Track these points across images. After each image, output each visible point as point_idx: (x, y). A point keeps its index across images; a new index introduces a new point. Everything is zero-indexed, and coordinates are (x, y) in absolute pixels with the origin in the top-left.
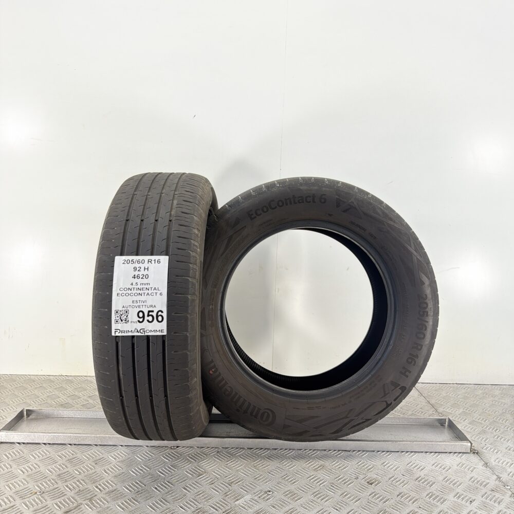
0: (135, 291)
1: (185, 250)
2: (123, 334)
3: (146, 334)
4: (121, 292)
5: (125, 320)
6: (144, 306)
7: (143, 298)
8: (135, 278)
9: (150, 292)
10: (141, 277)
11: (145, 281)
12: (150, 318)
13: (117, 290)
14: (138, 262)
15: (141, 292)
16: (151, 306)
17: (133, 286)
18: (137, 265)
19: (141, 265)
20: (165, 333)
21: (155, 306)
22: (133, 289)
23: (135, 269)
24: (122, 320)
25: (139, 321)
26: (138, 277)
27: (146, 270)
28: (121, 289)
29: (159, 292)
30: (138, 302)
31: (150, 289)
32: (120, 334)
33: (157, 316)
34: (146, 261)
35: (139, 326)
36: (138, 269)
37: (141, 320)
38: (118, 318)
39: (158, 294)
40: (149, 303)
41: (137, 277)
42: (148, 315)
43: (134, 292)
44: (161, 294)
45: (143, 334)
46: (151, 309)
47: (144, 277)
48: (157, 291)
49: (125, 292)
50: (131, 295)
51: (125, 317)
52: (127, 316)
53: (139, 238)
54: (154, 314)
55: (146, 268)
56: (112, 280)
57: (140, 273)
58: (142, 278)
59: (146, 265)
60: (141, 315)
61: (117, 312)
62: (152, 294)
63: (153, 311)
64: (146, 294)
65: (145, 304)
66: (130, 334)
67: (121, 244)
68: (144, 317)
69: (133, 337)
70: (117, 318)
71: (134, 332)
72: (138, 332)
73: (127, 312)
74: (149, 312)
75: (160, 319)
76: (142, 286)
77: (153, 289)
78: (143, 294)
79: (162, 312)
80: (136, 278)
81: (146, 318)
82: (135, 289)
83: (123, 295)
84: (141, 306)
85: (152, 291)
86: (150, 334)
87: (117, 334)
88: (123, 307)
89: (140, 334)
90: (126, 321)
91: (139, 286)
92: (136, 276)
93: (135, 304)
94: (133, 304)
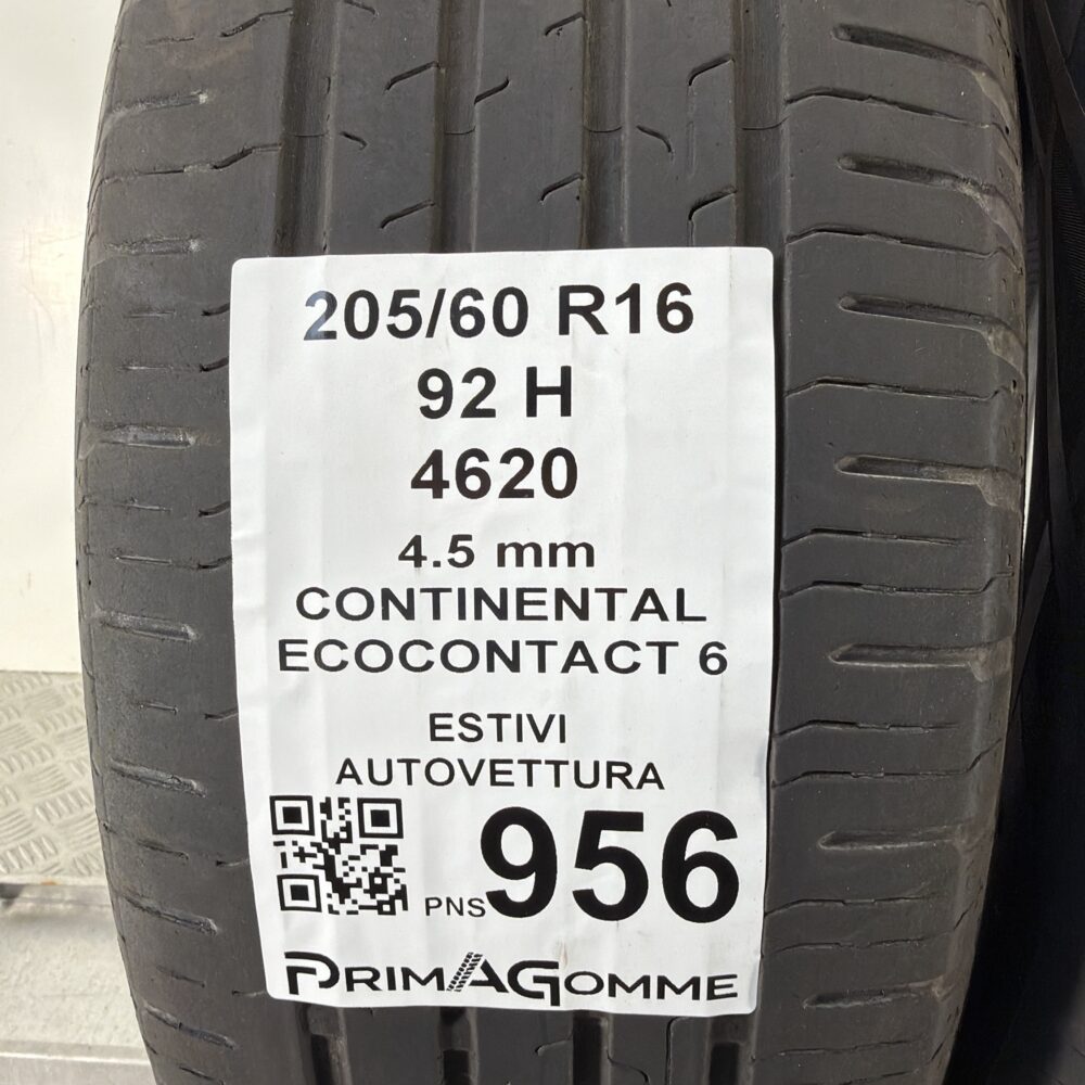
0: (450, 626)
1: (932, 173)
2: (363, 998)
3: (568, 1002)
4: (315, 632)
5: (374, 890)
6: (543, 773)
7: (529, 692)
8: (438, 486)
9: (598, 633)
10: (501, 475)
11: (542, 520)
12: (609, 883)
13: (269, 610)
14: (464, 315)
15: (506, 632)
16: (617, 772)
17: (429, 576)
18: (454, 353)
19: (488, 348)
20: (744, 1002)
21: (651, 776)
22: (423, 603)
23: (435, 391)
24: (342, 890)
25: (500, 901)
26: (470, 476)
27: (549, 404)
28: (313, 603)
29: (690, 639)
30: (488, 726)
31: (598, 603)
32: (336, 998)
33: (677, 867)
34: (544, 310)
35: (506, 942)
36: (463, 394)
37: (521, 890)
38: (307, 868)
39: (683, 660)
40: (592, 745)
41: (462, 474)
42: (589, 855)
43: (440, 633)
44: (712, 658)
45: (544, 1005)
46: (614, 799)
47: (533, 480)
48: (671, 630)
49: (353, 633)
50: (416, 656)
51: (372, 860)
52: (387, 856)
53: (448, 60)
54: (649, 847)
55: (549, 377)
56: (217, 508)
57: (493, 437)
58: (509, 491)
59: (543, 348)
60: (517, 845)
61: (292, 815)
62: (622, 657)
63: (632, 822)
64: (556, 657)
65: (552, 748)
66: (425, 996)
67: (274, 132)
68: (543, 864)
69: (451, 1015)
70: (294, 866)
71: (458, 982)
72: (493, 981)
73: (380, 818)
74: (596, 822)
75: (702, 887)
76: (514, 577)
77: (625, 605)
78: (529, 656)
79: (724, 829)
80: (452, 492)
81: (569, 877)
82: (449, 603)
83: (331, 656)
84: (520, 772)
85: (622, 628)
86: (602, 1003)
87: (310, 991)
88: (347, 771)
89: (510, 1001)
90: (387, 896)
91: (487, 575)
92: (449, 473)
93: (454, 751)
94: (441, 750)
